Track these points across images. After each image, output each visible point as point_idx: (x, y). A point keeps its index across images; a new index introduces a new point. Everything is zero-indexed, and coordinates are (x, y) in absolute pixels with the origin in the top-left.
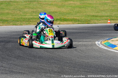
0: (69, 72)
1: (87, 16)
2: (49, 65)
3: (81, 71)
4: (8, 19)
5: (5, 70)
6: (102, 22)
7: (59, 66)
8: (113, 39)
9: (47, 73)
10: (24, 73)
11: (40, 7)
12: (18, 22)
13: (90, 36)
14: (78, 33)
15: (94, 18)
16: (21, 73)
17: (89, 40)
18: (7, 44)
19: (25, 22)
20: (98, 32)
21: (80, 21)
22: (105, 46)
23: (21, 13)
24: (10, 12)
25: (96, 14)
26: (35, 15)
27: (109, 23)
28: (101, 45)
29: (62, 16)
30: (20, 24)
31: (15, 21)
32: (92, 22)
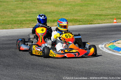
1: (90, 15)
6: (107, 22)
8: (118, 42)
12: (8, 25)
13: (92, 39)
15: (98, 17)
19: (17, 25)
20: (102, 33)
21: (82, 21)
22: (110, 50)
23: (12, 14)
25: (100, 13)
27: (115, 23)
28: (105, 48)
29: (60, 16)
30: (11, 27)
31: (5, 24)
32: (95, 22)
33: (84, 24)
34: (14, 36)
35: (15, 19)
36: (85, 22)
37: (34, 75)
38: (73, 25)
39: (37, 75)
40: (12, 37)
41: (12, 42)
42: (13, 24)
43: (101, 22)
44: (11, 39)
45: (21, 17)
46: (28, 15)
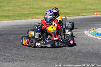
0: (62, 58)
1: (77, 10)
2: (45, 53)
3: (72, 57)
4: (9, 15)
5: (8, 59)
6: (90, 14)
7: (53, 54)
8: (99, 29)
9: (44, 60)
10: (24, 61)
11: (37, 3)
12: (18, 17)
13: (80, 27)
15: (83, 11)
16: (21, 60)
17: (79, 30)
19: (23, 17)
20: (87, 23)
21: (71, 14)
22: (93, 35)
23: (20, 9)
24: (10, 8)
25: (85, 8)
26: (32, 11)
27: (96, 15)
28: (89, 34)
30: (19, 19)
31: (15, 17)
32: (81, 15)
33: (73, 16)
34: (22, 25)
35: (22, 12)
36: (74, 14)
37: (38, 54)
39: (40, 54)
42: (21, 16)
43: (85, 15)
44: (20, 27)
45: (26, 11)
46: (31, 10)
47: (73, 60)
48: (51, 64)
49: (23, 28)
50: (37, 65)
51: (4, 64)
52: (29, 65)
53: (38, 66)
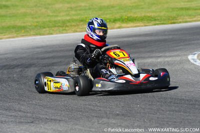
0: (141, 114)
1: (171, 10)
2: (104, 102)
3: (163, 111)
4: (25, 25)
5: (26, 117)
6: (199, 19)
7: (122, 104)
9: (102, 117)
10: (60, 121)
12: (44, 30)
13: (177, 46)
14: (156, 41)
15: (184, 12)
16: (55, 120)
17: (176, 53)
18: (27, 70)
19: (57, 28)
20: (192, 37)
21: (158, 20)
23: (49, 11)
24: (28, 11)
25: (188, 5)
26: (75, 15)
28: (198, 60)
29: (125, 12)
30: (48, 32)
31: (39, 28)
32: (180, 20)
33: (163, 24)
34: (54, 45)
35: (53, 19)
36: (164, 20)
37: (90, 105)
38: (145, 26)
39: (94, 105)
40: (51, 48)
41: (51, 55)
42: (52, 27)
43: (189, 20)
44: (49, 50)
45: (63, 16)
46: (73, 12)
47: (165, 116)
48: (119, 126)
49: (57, 51)
50: (88, 129)
51: (19, 129)
52: (70, 130)
53: (91, 131)
